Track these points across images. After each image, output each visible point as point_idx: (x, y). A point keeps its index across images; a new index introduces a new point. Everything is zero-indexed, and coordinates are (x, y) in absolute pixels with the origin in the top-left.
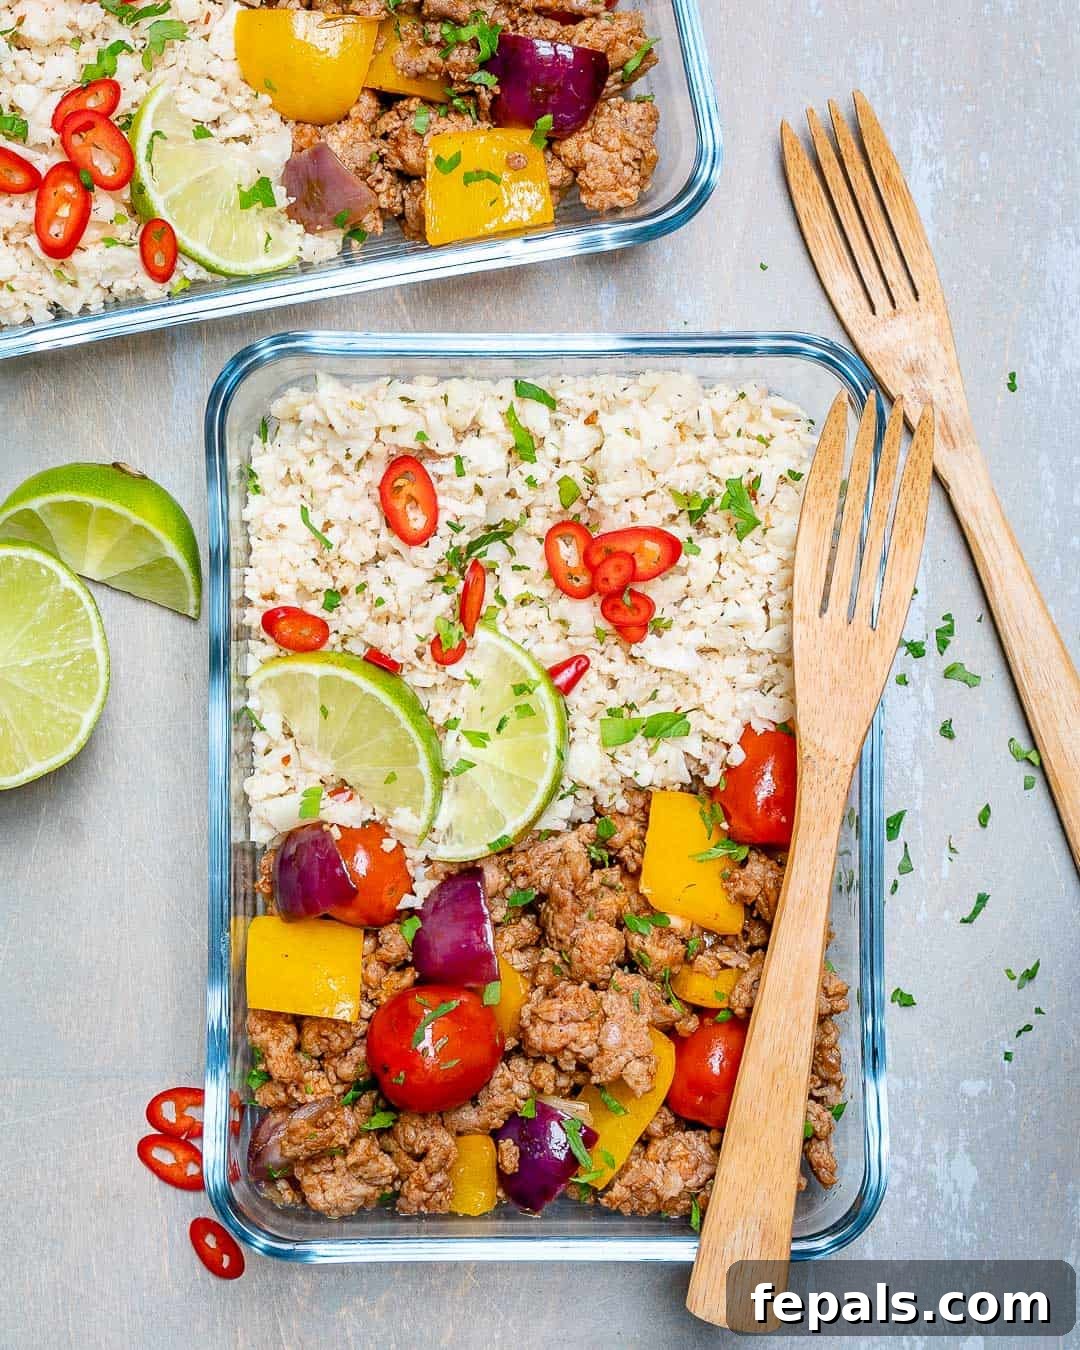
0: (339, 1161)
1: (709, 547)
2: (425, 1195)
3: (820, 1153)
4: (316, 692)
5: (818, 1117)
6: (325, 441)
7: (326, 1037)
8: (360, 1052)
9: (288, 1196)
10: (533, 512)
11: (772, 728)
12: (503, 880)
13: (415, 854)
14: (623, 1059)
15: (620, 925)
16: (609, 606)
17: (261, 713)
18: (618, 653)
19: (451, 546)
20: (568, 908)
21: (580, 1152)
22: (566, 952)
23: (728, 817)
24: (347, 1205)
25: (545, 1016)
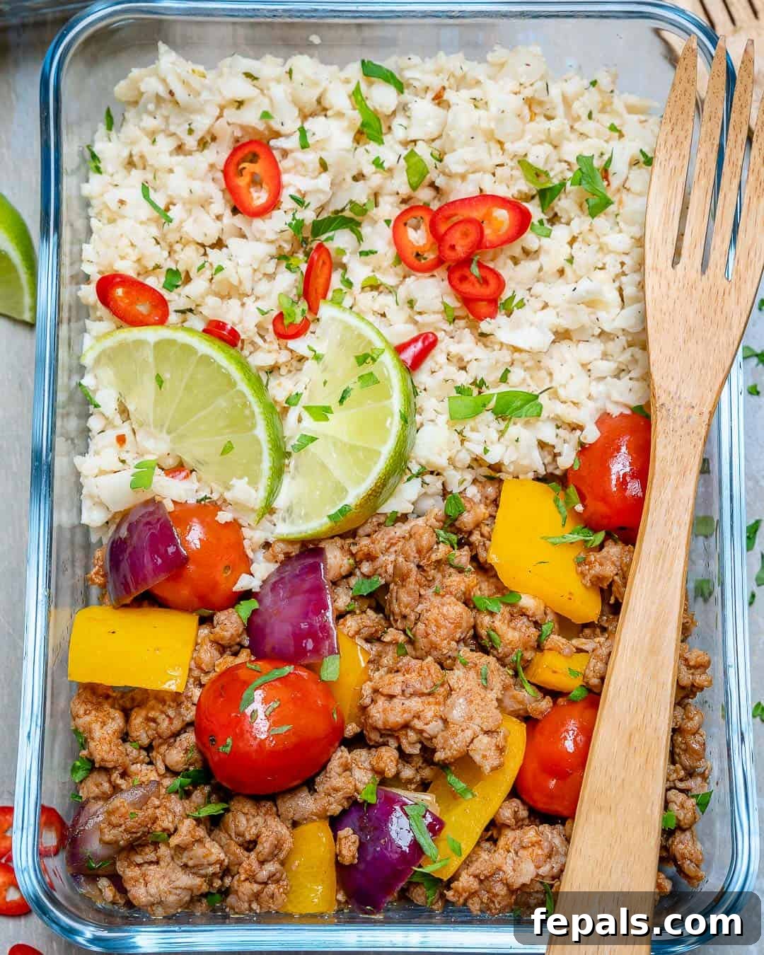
0: (163, 850)
1: (560, 233)
2: (256, 887)
3: (683, 845)
4: (151, 359)
5: (682, 806)
6: (167, 118)
7: (154, 720)
8: (189, 738)
9: (109, 893)
10: (381, 200)
11: (627, 412)
12: (347, 562)
13: (253, 536)
14: (469, 734)
15: (468, 602)
16: (457, 275)
17: (95, 391)
18: (468, 336)
19: (294, 219)
20: (412, 579)
21: (425, 841)
22: (411, 630)
23: (583, 499)
24: (172, 898)
25: (385, 691)
